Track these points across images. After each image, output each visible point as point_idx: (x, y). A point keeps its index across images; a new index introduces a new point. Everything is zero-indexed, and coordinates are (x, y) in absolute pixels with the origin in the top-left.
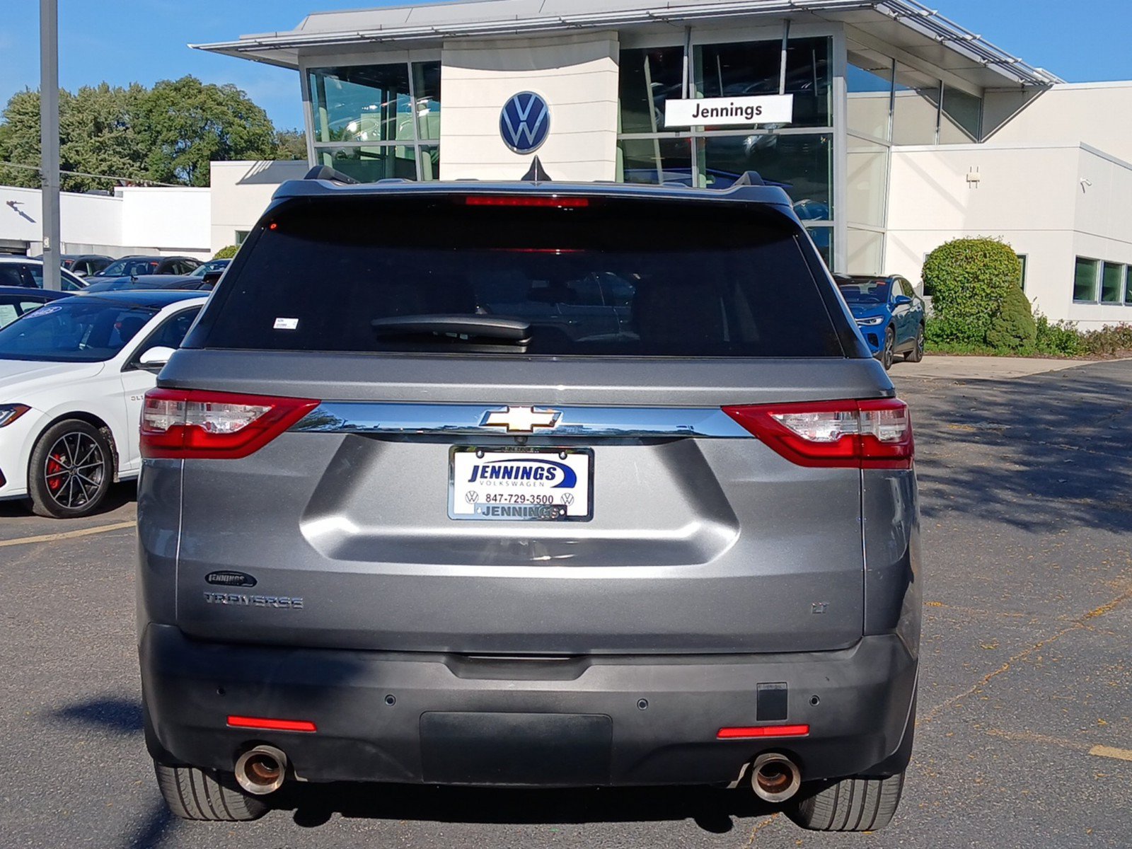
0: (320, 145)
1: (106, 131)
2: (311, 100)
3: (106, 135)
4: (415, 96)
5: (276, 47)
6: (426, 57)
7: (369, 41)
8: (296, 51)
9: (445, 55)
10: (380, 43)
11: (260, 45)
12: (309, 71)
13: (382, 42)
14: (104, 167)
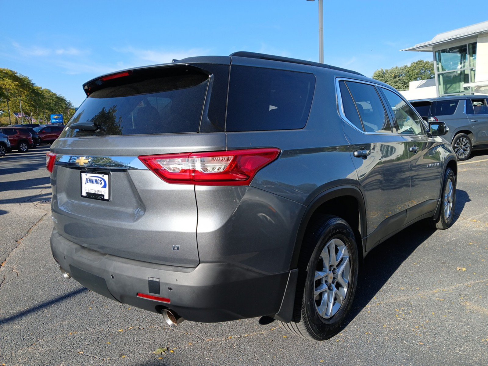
0: (439, 73)
1: (397, 77)
2: (436, 61)
3: (397, 79)
4: (469, 54)
5: (425, 46)
6: (473, 41)
7: (453, 40)
8: (432, 47)
9: (478, 40)
10: (456, 40)
11: (420, 47)
12: (435, 52)
13: (457, 39)
14: (397, 87)
